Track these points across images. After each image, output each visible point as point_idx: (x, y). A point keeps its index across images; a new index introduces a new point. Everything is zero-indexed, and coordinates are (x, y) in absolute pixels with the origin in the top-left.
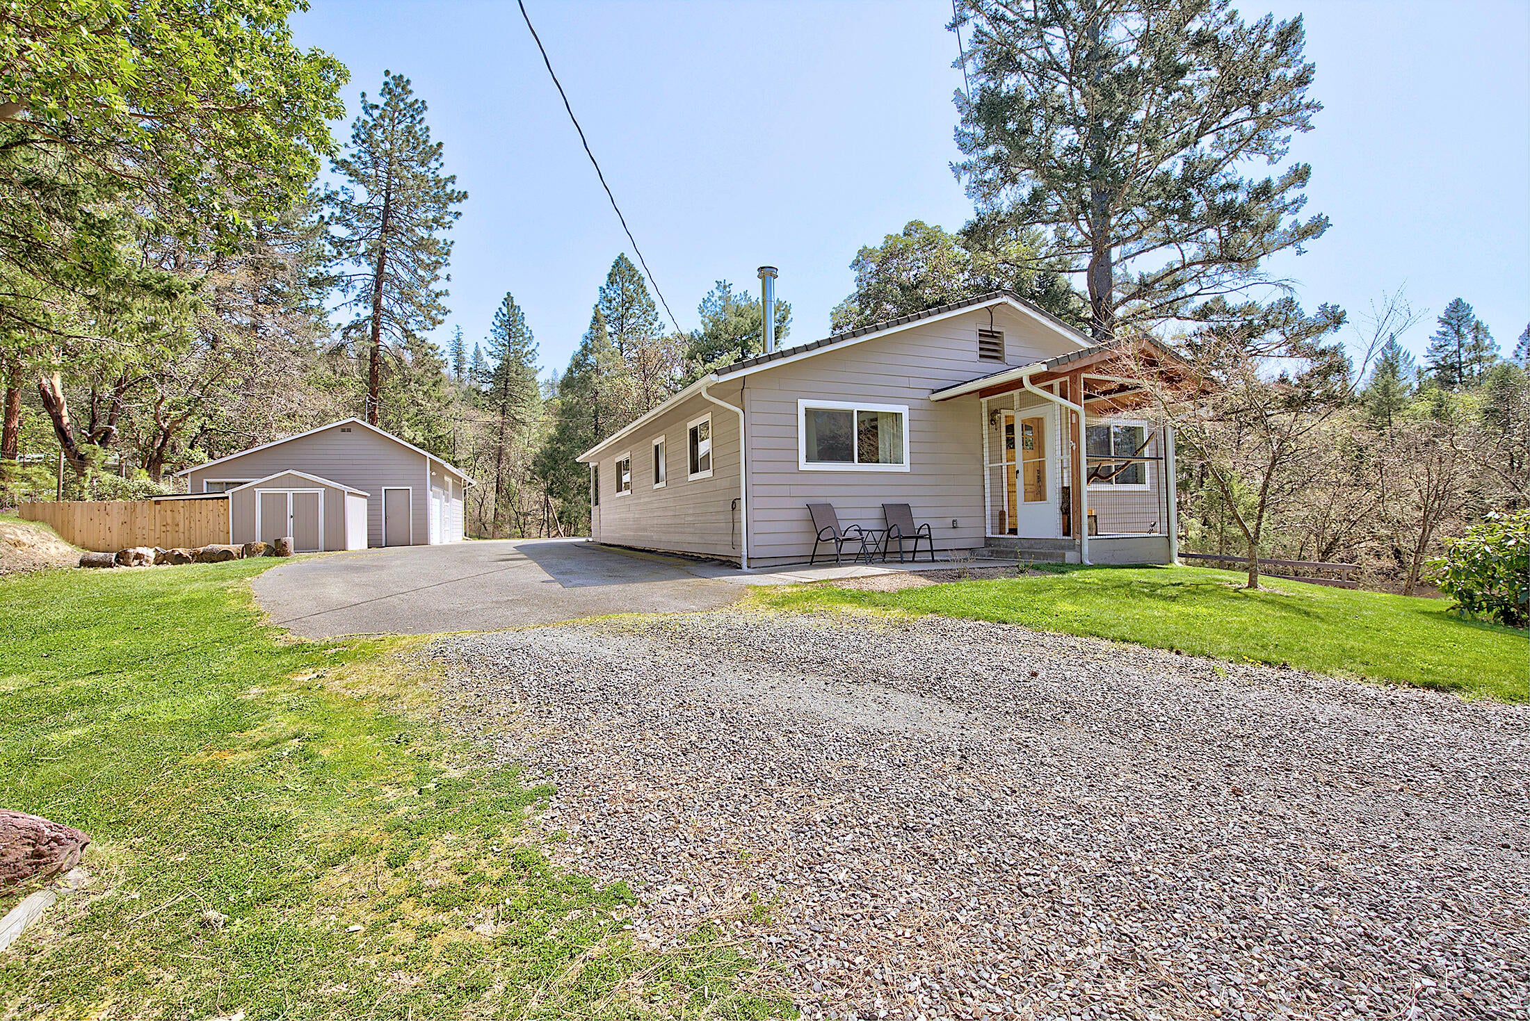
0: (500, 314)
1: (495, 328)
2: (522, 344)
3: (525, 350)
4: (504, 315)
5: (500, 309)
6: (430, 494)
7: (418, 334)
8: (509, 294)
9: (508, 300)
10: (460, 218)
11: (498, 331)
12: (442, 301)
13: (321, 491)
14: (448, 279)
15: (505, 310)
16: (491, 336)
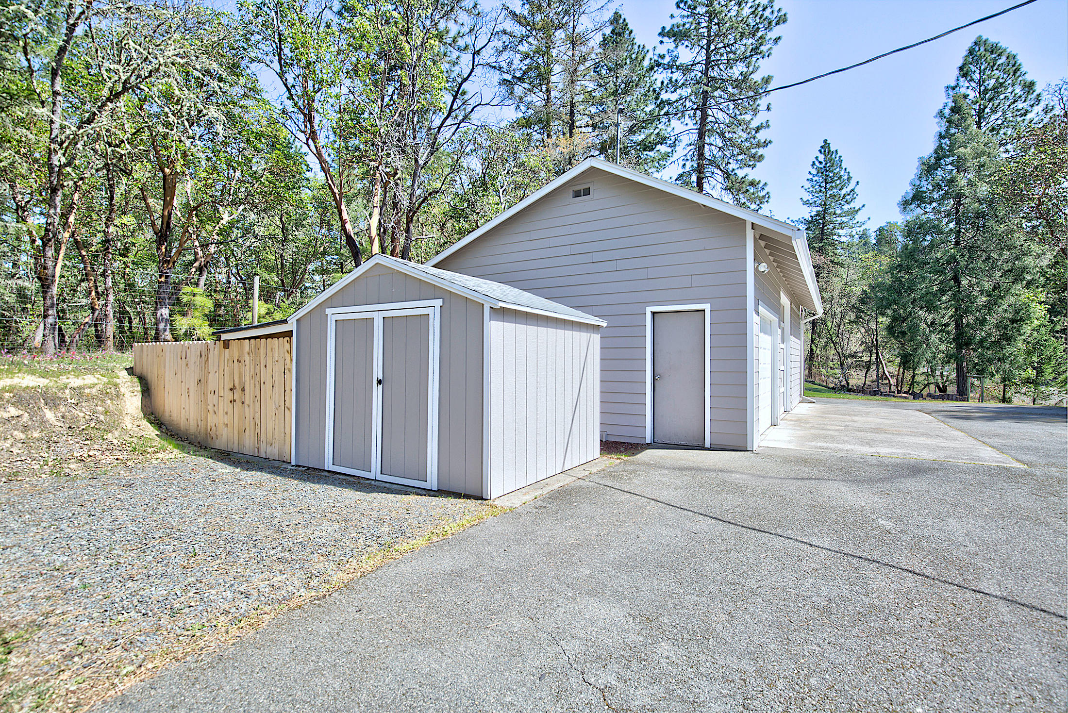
0: (817, 163)
1: (811, 177)
2: (839, 187)
3: (843, 192)
4: (820, 163)
5: (817, 158)
6: (753, 321)
7: (741, 173)
8: (825, 141)
9: (825, 148)
10: (780, 42)
11: (814, 179)
12: (762, 136)
13: (432, 308)
14: (768, 109)
15: (821, 158)
16: (808, 185)
